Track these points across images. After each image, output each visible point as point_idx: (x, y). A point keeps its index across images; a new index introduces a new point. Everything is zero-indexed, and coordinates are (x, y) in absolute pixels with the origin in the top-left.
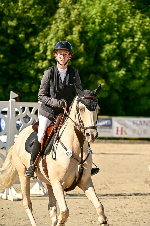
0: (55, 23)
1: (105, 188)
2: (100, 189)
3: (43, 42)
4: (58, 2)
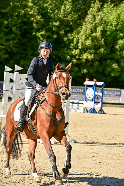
0: (85, 25)
1: (112, 139)
2: (109, 140)
3: (77, 37)
4: (88, 11)
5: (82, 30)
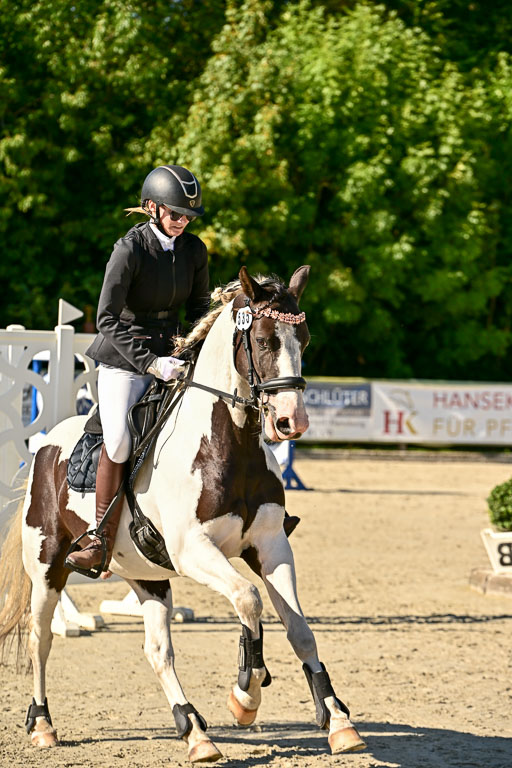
5: (191, 124)
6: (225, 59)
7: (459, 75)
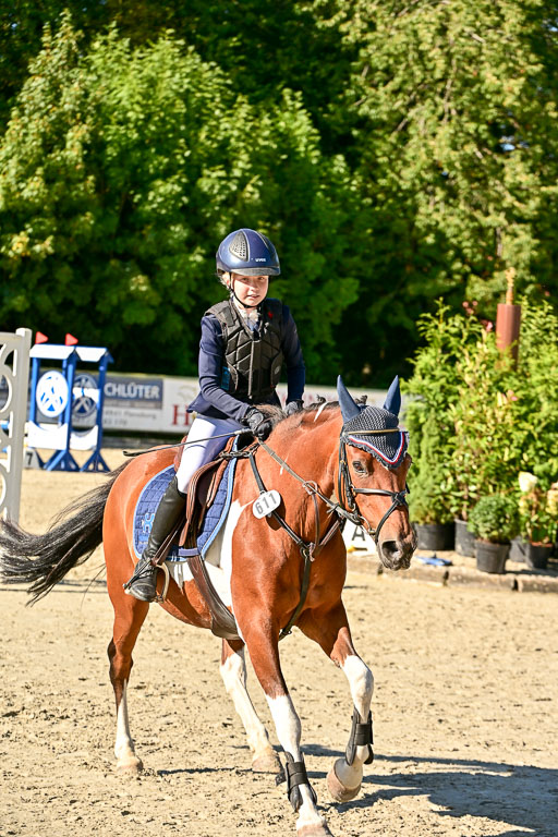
0: (18, 116)
4: (29, 61)
5: (8, 138)
6: (39, 80)
7: (250, 107)
